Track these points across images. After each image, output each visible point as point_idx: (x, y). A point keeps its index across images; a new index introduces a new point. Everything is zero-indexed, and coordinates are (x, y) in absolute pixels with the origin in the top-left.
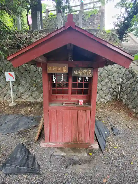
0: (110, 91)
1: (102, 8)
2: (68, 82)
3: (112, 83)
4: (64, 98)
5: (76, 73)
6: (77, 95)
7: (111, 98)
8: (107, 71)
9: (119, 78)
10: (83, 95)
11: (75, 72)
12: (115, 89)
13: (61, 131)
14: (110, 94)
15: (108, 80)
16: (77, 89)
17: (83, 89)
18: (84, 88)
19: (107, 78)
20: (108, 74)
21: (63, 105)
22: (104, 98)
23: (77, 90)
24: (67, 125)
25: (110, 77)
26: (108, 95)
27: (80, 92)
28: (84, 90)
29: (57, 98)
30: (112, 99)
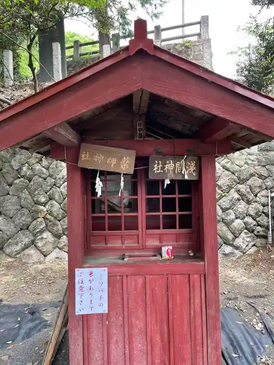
0: (244, 223)
1: (203, 36)
2: (135, 197)
3: (249, 202)
4: (126, 242)
5: (158, 170)
6: (162, 231)
7: (252, 243)
8: (233, 173)
9: (266, 189)
10: (177, 230)
11: (156, 168)
12: (257, 219)
13: (121, 345)
14: (246, 231)
15: (237, 196)
16: (161, 213)
17: (177, 213)
18: (179, 211)
19: (233, 190)
20: (235, 181)
21: (125, 260)
22: (232, 245)
23: (161, 217)
24: (139, 324)
25: (240, 186)
26: (243, 235)
27: (170, 224)
28: (180, 216)
29: (106, 243)
30: (254, 245)
